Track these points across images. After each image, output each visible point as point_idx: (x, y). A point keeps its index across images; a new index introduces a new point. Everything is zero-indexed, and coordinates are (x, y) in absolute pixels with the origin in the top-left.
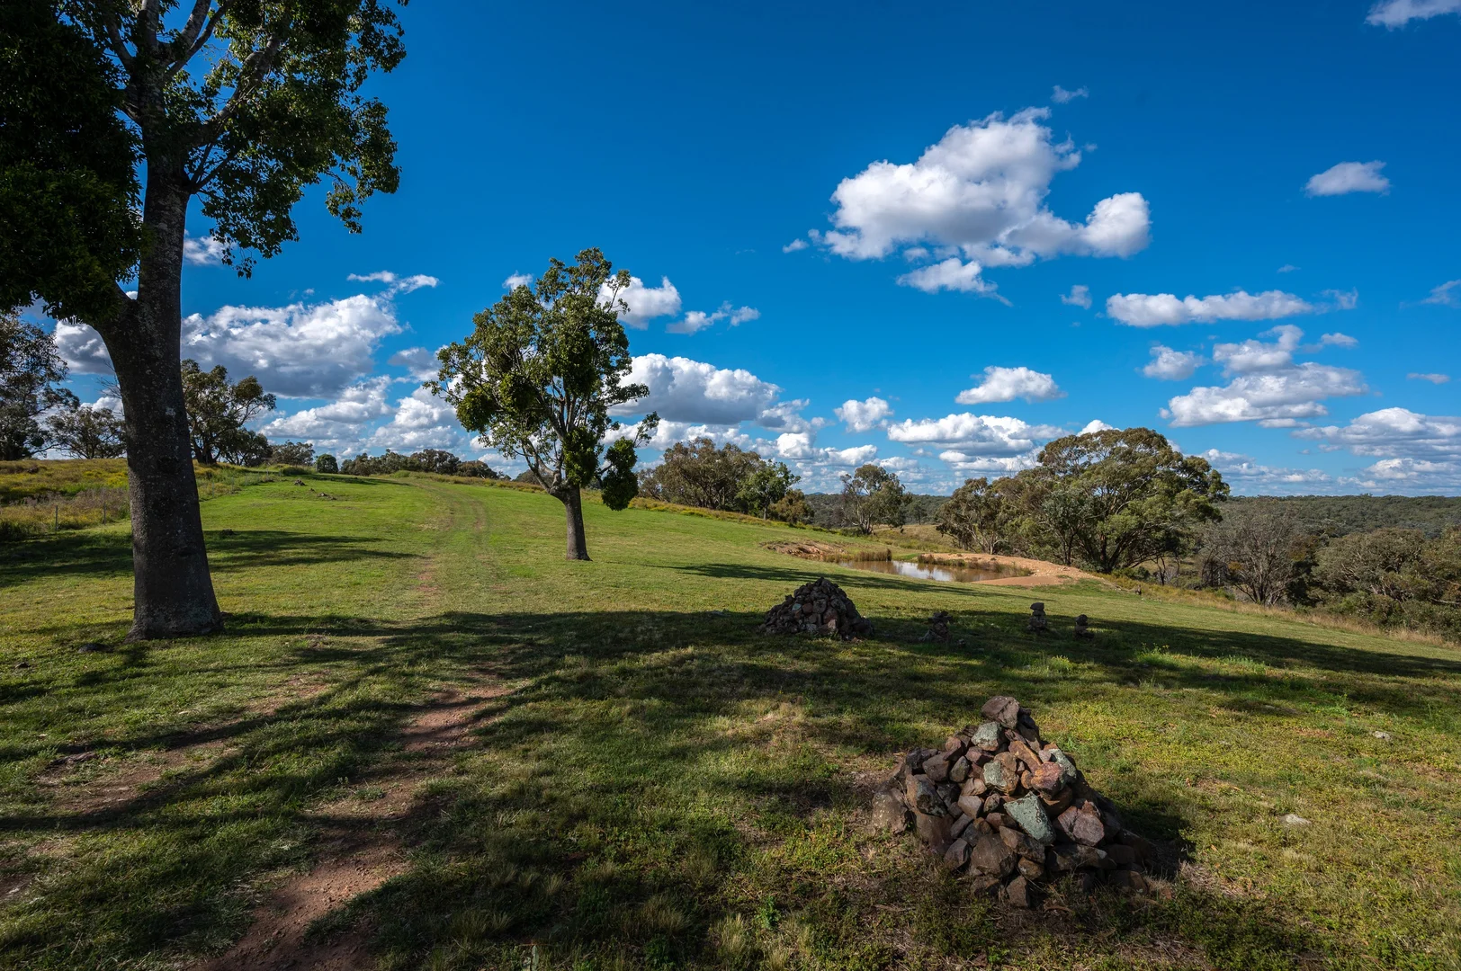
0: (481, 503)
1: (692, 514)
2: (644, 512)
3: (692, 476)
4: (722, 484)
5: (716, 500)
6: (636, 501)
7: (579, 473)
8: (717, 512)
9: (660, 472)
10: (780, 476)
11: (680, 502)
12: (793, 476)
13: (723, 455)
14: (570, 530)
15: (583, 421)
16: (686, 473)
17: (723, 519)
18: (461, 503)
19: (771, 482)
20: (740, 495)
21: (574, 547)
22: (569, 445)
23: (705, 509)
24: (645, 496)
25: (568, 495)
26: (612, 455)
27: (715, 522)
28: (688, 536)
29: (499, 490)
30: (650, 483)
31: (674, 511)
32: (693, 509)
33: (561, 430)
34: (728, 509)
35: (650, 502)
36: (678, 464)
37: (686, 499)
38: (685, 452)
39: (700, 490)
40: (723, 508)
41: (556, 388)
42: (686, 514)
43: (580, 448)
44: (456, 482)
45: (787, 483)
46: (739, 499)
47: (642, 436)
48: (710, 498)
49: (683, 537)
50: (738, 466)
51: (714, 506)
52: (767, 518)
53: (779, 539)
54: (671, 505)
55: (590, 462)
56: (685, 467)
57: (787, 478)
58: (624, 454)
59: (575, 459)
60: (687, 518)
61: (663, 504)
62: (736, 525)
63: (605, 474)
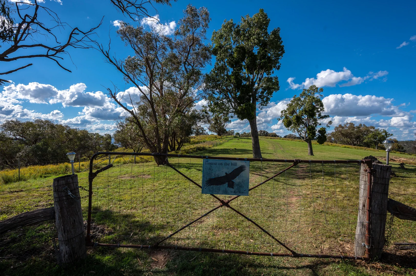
0: (279, 144)
1: (345, 147)
2: (327, 147)
3: (346, 135)
4: (358, 138)
5: (355, 143)
6: (325, 143)
7: (311, 136)
8: (356, 147)
9: (333, 134)
10: (384, 134)
11: (341, 144)
12: (389, 134)
13: (359, 128)
14: (309, 149)
15: (312, 123)
16: (342, 134)
17: (358, 149)
18: (274, 144)
19: (379, 136)
20: (365, 141)
21: (310, 152)
22: (309, 129)
23: (351, 146)
24: (328, 141)
25: (309, 141)
26: (319, 131)
27: (354, 150)
28: (343, 153)
29: (282, 140)
30: (330, 137)
31: (338, 146)
32: (345, 146)
33: (306, 126)
34: (360, 146)
35: (330, 144)
36: (340, 132)
37: (343, 142)
38: (343, 128)
39: (349, 140)
40: (358, 145)
41: (305, 117)
42: (342, 147)
43: (311, 130)
44: (271, 139)
45: (386, 137)
46: (365, 143)
47: (328, 126)
48: (353, 142)
49: (342, 153)
50: (365, 131)
51: (354, 145)
52: (377, 149)
53: (381, 155)
54: (337, 144)
55: (314, 134)
56: (342, 132)
57: (387, 135)
58: (323, 131)
59: (310, 132)
60: (343, 148)
61: (334, 144)
62: (363, 151)
63: (318, 136)
